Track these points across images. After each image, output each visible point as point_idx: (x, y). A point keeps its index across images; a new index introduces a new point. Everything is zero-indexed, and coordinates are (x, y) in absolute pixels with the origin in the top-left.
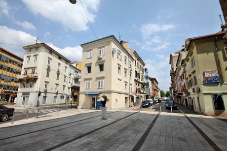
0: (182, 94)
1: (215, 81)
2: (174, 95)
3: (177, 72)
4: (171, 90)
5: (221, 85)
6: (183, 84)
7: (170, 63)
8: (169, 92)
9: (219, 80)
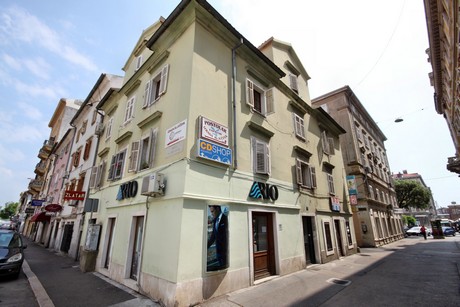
0: (59, 208)
1: (222, 157)
2: (29, 211)
3: (65, 144)
4: (23, 200)
5: (230, 176)
6: (75, 175)
7: (51, 125)
8: (14, 206)
9: (229, 157)
